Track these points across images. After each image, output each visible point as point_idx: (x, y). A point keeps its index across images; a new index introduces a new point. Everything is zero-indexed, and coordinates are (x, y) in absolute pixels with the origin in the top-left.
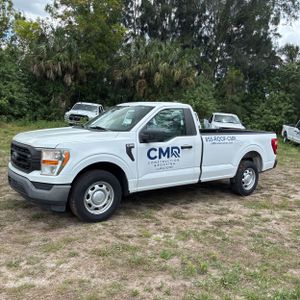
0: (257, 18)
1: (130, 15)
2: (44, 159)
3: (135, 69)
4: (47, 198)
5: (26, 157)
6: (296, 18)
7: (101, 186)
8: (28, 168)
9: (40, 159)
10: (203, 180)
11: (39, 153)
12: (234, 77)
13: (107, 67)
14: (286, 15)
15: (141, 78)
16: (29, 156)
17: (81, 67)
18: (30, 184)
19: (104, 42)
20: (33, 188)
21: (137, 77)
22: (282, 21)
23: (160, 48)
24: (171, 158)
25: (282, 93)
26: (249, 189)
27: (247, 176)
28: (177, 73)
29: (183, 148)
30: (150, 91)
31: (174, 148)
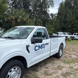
0: (44, 6)
1: (9, 2)
3: (11, 17)
6: (53, 7)
7: (15, 69)
10: (51, 55)
14: (51, 6)
15: (13, 20)
19: (1, 9)
22: (50, 7)
23: (19, 12)
24: (42, 49)
25: (51, 25)
26: (60, 55)
27: (60, 51)
28: (25, 19)
29: (46, 44)
30: (17, 24)
31: (43, 45)
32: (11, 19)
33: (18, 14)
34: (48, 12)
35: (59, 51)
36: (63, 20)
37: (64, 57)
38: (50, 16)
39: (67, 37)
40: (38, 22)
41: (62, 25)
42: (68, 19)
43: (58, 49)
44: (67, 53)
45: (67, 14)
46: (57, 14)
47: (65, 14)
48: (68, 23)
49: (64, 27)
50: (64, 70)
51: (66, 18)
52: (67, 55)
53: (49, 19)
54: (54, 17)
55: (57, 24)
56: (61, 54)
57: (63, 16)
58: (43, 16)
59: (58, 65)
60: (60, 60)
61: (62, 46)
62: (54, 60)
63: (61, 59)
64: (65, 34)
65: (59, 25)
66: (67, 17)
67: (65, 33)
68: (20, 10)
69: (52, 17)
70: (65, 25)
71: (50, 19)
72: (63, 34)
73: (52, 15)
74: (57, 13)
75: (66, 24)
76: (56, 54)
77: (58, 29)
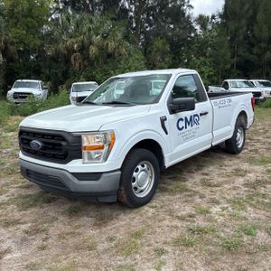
2: (85, 144)
4: (95, 190)
5: (60, 145)
7: (143, 166)
8: (65, 158)
9: (81, 146)
10: (214, 144)
11: (78, 138)
12: (161, 46)
13: (38, 42)
15: (75, 52)
16: (64, 143)
17: (12, 43)
18: (70, 176)
19: (32, 17)
20: (76, 181)
21: (71, 51)
23: (91, 22)
24: (193, 127)
25: (202, 59)
26: (239, 146)
27: (239, 135)
28: (112, 45)
29: (201, 115)
30: (86, 63)
31: (195, 116)
32: (67, 48)
33: (90, 30)
34: (188, 12)
35: (235, 135)
36: (241, 37)
37: (251, 151)
38: (194, 25)
39: (257, 94)
40: (155, 49)
41: (241, 52)
42: (261, 31)
43: (232, 128)
44: (259, 141)
45: (255, 14)
46: (220, 16)
47: (251, 11)
48: (263, 45)
49: (247, 61)
50: (251, 177)
51: (255, 27)
52: (258, 145)
53: (193, 35)
54: (210, 27)
55: (223, 51)
56: (240, 143)
57: (244, 22)
58: (172, 26)
59: (234, 167)
60: (239, 158)
61: (243, 121)
62: (221, 158)
63: (240, 155)
64: (251, 85)
65: (229, 54)
66: (257, 23)
67: (253, 81)
68: (92, 13)
69: (203, 27)
70: (251, 53)
71: (196, 35)
72: (244, 85)
73: (202, 20)
74: (221, 11)
75: (255, 50)
76: (227, 142)
77: (226, 70)
